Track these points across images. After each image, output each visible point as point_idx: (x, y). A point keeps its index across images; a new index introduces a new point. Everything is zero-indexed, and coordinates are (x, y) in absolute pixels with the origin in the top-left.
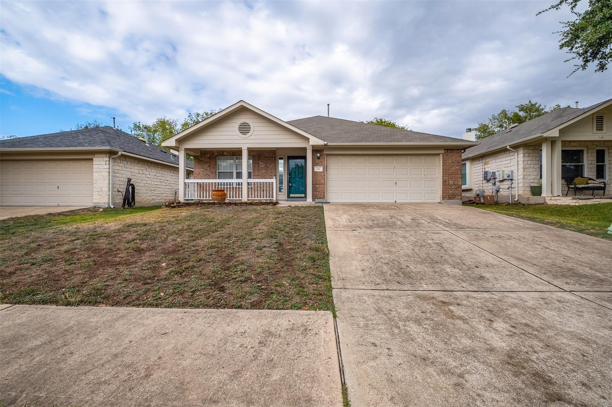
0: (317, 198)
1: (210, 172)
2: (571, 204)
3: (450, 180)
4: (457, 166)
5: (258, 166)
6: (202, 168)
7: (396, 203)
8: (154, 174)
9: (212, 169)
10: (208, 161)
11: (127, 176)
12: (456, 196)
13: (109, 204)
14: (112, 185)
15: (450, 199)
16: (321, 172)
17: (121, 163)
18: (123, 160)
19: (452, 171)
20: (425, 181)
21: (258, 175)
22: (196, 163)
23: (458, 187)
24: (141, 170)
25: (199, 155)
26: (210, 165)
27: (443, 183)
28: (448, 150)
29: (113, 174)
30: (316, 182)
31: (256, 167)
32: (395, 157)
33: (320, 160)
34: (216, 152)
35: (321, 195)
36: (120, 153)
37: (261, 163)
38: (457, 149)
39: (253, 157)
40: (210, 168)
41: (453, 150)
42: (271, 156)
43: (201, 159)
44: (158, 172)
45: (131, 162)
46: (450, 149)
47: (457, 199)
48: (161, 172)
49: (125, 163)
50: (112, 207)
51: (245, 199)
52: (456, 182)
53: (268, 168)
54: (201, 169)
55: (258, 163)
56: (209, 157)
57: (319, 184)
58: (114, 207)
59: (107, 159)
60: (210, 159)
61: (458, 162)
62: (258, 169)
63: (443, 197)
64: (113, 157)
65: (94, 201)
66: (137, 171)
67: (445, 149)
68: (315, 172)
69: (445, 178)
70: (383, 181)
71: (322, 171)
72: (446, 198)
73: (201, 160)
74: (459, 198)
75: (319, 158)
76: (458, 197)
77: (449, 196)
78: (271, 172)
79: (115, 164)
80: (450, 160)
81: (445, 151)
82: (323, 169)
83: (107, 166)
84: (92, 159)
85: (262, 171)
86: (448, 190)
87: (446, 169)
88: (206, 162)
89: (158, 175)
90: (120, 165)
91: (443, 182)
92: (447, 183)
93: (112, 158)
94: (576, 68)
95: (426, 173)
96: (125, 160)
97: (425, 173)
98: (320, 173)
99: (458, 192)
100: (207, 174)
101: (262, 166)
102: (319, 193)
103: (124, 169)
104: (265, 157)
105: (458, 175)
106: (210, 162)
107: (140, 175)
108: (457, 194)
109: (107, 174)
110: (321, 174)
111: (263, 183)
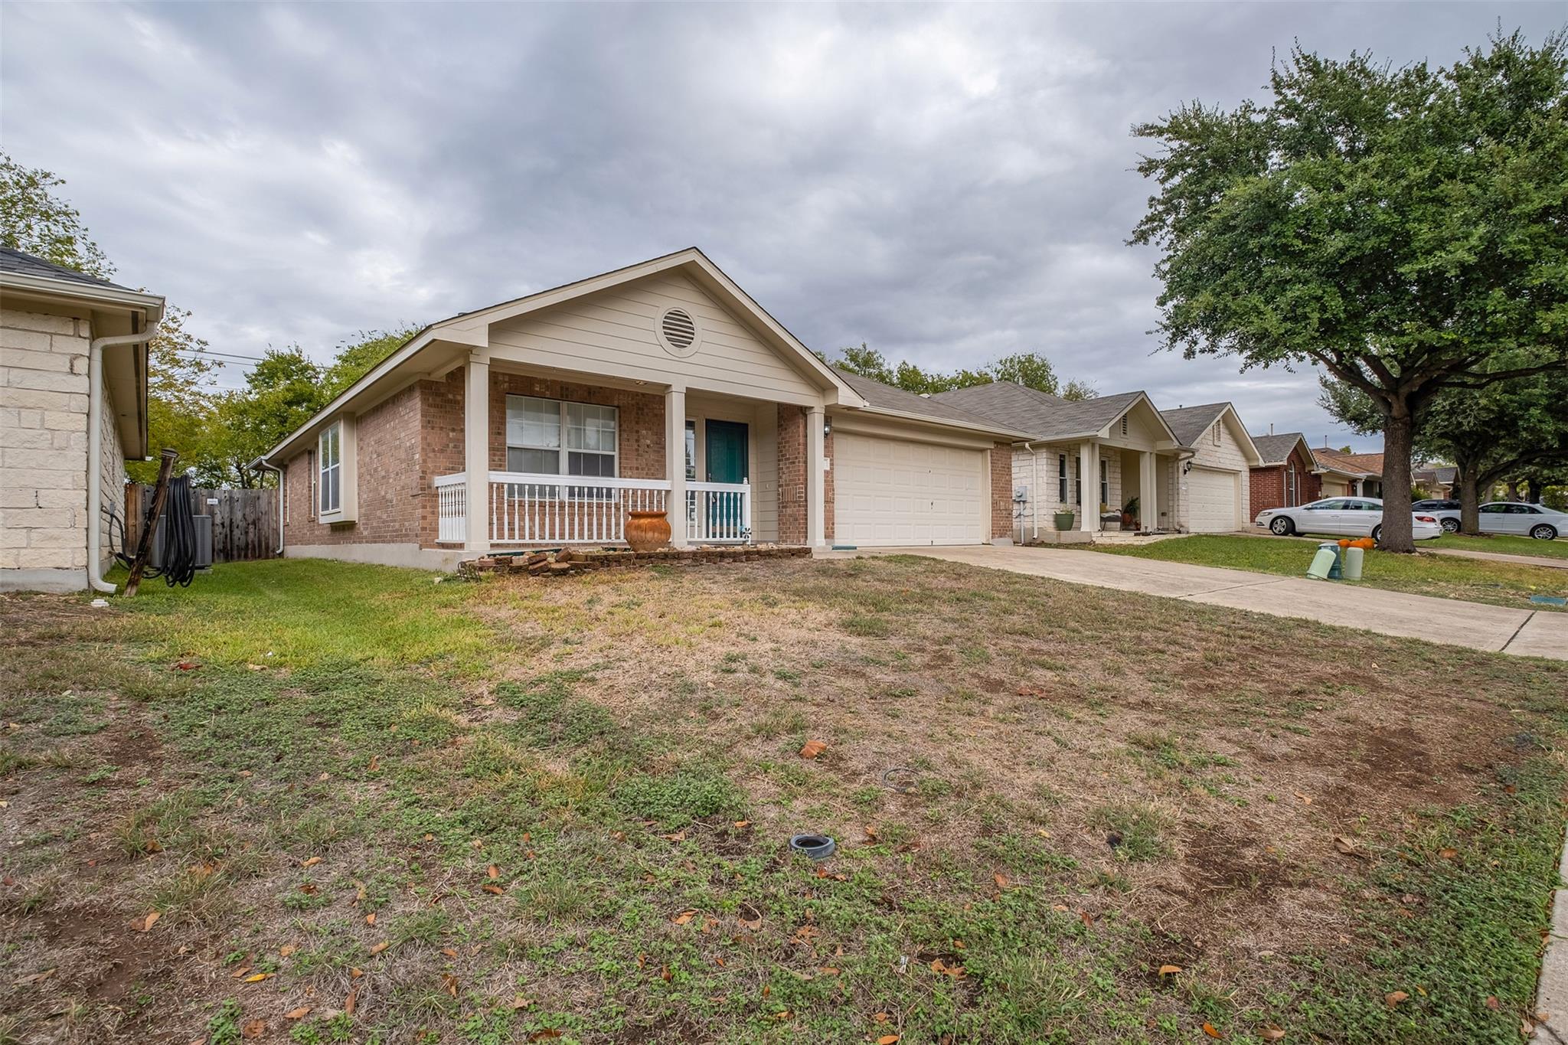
2: (1136, 543)
3: (1001, 500)
4: (1007, 475)
5: (637, 441)
6: (453, 430)
13: (87, 576)
15: (1001, 537)
19: (1003, 484)
21: (637, 469)
22: (432, 410)
23: (1009, 514)
27: (993, 507)
34: (507, 379)
38: (1007, 444)
39: (623, 412)
41: (1003, 444)
43: (450, 396)
46: (1000, 443)
47: (1008, 536)
52: (1007, 506)
54: (451, 434)
55: (637, 432)
61: (1008, 468)
62: (637, 450)
63: (993, 533)
67: (995, 442)
69: (995, 497)
70: (915, 498)
72: (997, 533)
73: (450, 401)
77: (1000, 530)
80: (1000, 463)
82: (830, 464)
85: (647, 456)
86: (998, 520)
87: (996, 480)
91: (993, 503)
92: (998, 506)
94: (1161, 345)
99: (1009, 524)
101: (648, 442)
105: (1008, 491)
108: (1008, 527)
111: (651, 492)
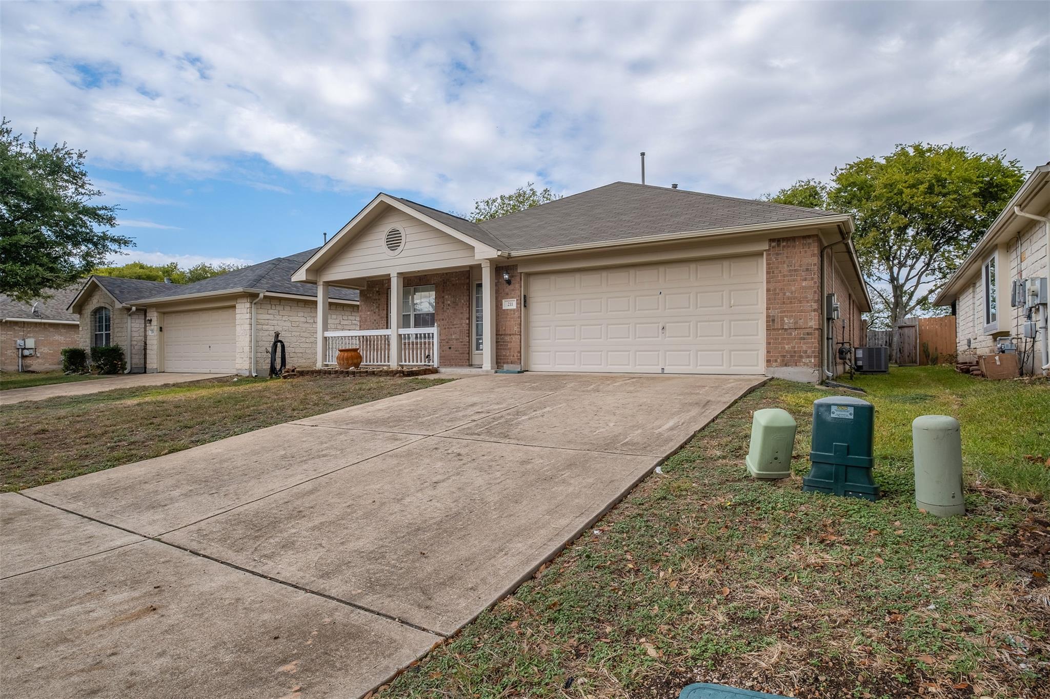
0: (507, 363)
1: (379, 317)
3: (786, 316)
4: (805, 280)
5: (443, 303)
6: (369, 311)
7: (663, 373)
8: (337, 321)
9: (381, 312)
10: (377, 298)
11: (284, 327)
12: (801, 357)
13: (250, 372)
14: (256, 343)
15: (786, 365)
16: (514, 310)
17: (271, 309)
18: (275, 305)
19: (792, 293)
20: (731, 321)
22: (362, 303)
23: (808, 334)
24: (310, 316)
25: (365, 288)
26: (379, 305)
27: (767, 326)
28: (778, 241)
29: (256, 326)
30: (505, 330)
31: (440, 303)
32: (662, 269)
33: (511, 287)
35: (513, 356)
36: (261, 295)
37: (447, 296)
38: (804, 237)
39: (436, 287)
40: (379, 310)
41: (794, 239)
42: (462, 282)
43: (370, 295)
44: (345, 318)
45: (291, 306)
46: (784, 239)
47: (805, 364)
48: (350, 317)
49: (278, 308)
50: (254, 375)
51: (394, 365)
52: (801, 322)
53: (457, 305)
54: (368, 313)
55: (443, 297)
56: (377, 292)
57: (510, 335)
58: (256, 376)
59: (248, 305)
60: (379, 294)
61: (807, 270)
62: (443, 308)
63: (768, 361)
64: (254, 302)
65: (238, 366)
66: (303, 319)
67: (771, 240)
68: (504, 310)
69: (772, 313)
70: (636, 324)
71: (515, 308)
72: (776, 361)
73: (369, 297)
74: (810, 362)
75: (509, 282)
76: (807, 360)
77: (784, 356)
78: (462, 313)
79: (260, 311)
80: (785, 266)
81: (773, 244)
82: (517, 304)
83: (248, 316)
84: (234, 307)
85: (448, 311)
86: (780, 343)
87: (775, 290)
88: (374, 300)
89: (343, 322)
90: (270, 311)
91: (767, 322)
92: (778, 325)
93: (255, 304)
95: (732, 302)
96: (280, 304)
97: (730, 303)
98: (512, 312)
99: (809, 347)
100: (375, 320)
101: (449, 302)
102: (510, 352)
103: (278, 317)
104: (453, 285)
105: (808, 302)
106: (379, 300)
107: (308, 325)
108: (806, 352)
109: (248, 327)
110: (514, 314)
